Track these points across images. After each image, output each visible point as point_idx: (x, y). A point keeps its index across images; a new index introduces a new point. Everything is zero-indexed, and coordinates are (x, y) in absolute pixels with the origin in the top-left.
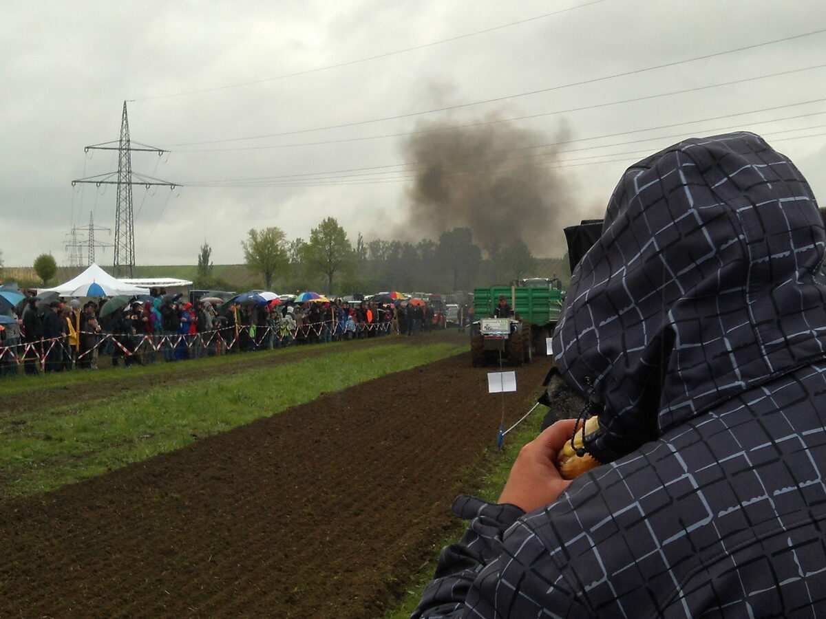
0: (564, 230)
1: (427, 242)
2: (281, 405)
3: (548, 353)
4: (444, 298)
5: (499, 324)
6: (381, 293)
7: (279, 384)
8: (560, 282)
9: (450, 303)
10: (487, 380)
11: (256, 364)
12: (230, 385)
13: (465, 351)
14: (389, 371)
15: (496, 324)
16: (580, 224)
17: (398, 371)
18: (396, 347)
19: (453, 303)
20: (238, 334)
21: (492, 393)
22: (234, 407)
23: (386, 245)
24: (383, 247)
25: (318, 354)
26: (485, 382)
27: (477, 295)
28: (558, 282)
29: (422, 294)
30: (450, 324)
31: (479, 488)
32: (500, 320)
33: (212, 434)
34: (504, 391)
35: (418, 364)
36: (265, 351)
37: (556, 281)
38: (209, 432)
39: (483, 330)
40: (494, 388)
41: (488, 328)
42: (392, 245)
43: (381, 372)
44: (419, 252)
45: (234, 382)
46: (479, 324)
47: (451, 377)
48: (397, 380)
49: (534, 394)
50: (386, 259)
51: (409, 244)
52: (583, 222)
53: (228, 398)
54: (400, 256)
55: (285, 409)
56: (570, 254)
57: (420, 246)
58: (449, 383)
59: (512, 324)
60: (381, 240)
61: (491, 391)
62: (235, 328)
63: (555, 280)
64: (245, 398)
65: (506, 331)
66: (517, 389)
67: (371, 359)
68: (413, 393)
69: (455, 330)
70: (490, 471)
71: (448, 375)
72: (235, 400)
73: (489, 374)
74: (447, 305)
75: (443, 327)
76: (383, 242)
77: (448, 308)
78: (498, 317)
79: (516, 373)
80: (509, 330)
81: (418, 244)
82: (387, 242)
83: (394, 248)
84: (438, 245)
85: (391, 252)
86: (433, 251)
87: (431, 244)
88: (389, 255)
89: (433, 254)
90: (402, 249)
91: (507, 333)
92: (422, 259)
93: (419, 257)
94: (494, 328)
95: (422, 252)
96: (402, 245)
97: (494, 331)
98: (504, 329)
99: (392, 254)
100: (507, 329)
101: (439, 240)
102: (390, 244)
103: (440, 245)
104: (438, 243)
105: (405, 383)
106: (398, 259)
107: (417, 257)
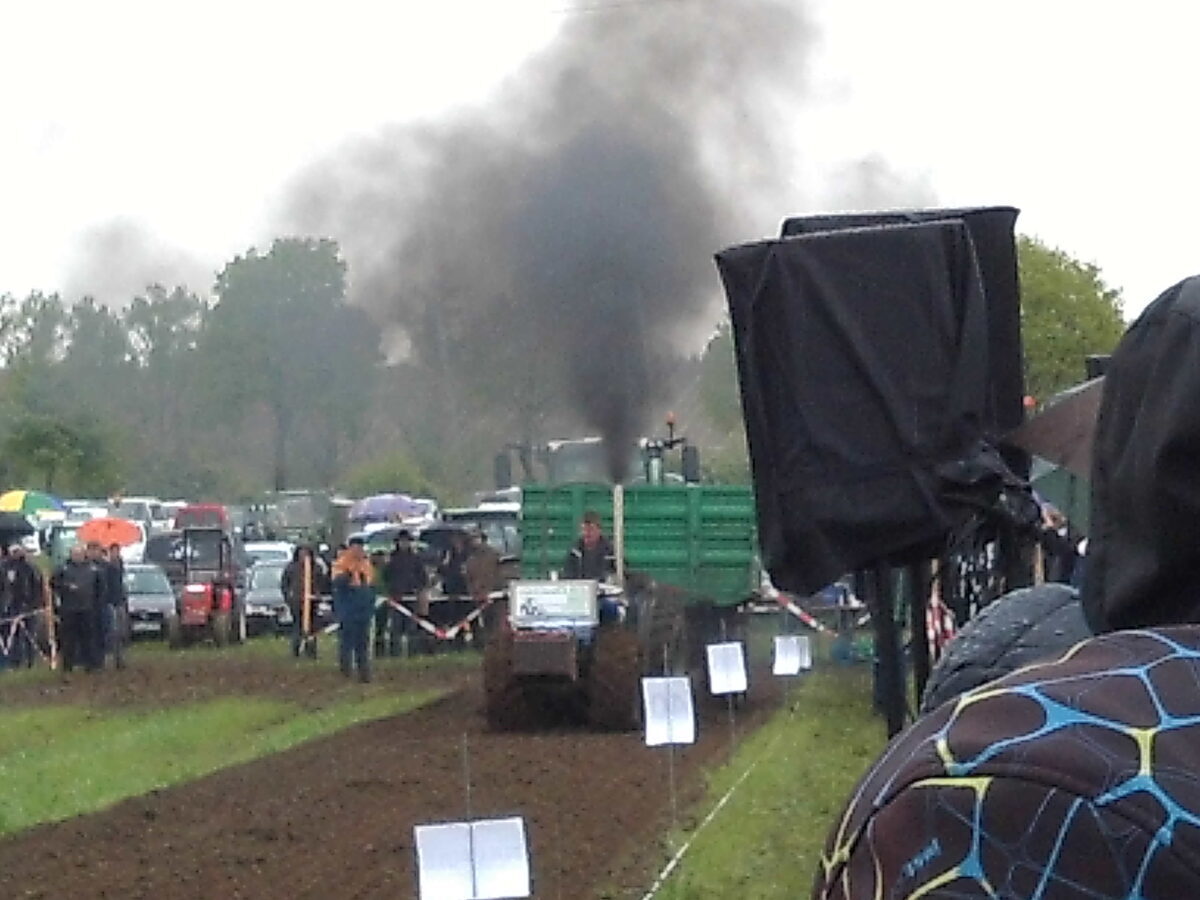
0: (719, 259)
1: (169, 294)
4: (234, 520)
5: (564, 599)
8: (695, 450)
9: (257, 539)
13: (321, 731)
15: (554, 598)
16: (777, 235)
17: (55, 818)
18: (50, 716)
19: (271, 537)
27: (530, 508)
28: (685, 450)
29: (149, 502)
30: (260, 625)
32: (569, 586)
35: (139, 788)
37: (678, 447)
39: (517, 616)
41: (530, 610)
42: (26, 310)
44: (136, 339)
46: (506, 598)
47: (270, 838)
48: (53, 856)
51: (96, 307)
52: (790, 226)
54: (59, 353)
57: (140, 313)
58: (260, 861)
59: (602, 597)
63: (670, 445)
65: (583, 618)
66: (532, 886)
69: (281, 645)
71: (257, 831)
73: (419, 830)
74: (249, 547)
75: (235, 638)
77: (250, 561)
78: (560, 578)
79: (526, 825)
80: (595, 616)
81: (133, 306)
82: (7, 300)
83: (35, 320)
84: (211, 307)
85: (23, 336)
86: (194, 333)
87: (182, 303)
88: (14, 350)
89: (193, 345)
90: (68, 324)
91: (588, 623)
92: (147, 365)
93: (134, 358)
94: (550, 610)
95: (147, 338)
96: (69, 311)
97: (549, 618)
98: (579, 611)
99: (28, 344)
100: (587, 612)
101: (217, 288)
102: (18, 308)
103: (217, 307)
104: (214, 300)
105: (83, 865)
106: (50, 365)
107: (128, 358)
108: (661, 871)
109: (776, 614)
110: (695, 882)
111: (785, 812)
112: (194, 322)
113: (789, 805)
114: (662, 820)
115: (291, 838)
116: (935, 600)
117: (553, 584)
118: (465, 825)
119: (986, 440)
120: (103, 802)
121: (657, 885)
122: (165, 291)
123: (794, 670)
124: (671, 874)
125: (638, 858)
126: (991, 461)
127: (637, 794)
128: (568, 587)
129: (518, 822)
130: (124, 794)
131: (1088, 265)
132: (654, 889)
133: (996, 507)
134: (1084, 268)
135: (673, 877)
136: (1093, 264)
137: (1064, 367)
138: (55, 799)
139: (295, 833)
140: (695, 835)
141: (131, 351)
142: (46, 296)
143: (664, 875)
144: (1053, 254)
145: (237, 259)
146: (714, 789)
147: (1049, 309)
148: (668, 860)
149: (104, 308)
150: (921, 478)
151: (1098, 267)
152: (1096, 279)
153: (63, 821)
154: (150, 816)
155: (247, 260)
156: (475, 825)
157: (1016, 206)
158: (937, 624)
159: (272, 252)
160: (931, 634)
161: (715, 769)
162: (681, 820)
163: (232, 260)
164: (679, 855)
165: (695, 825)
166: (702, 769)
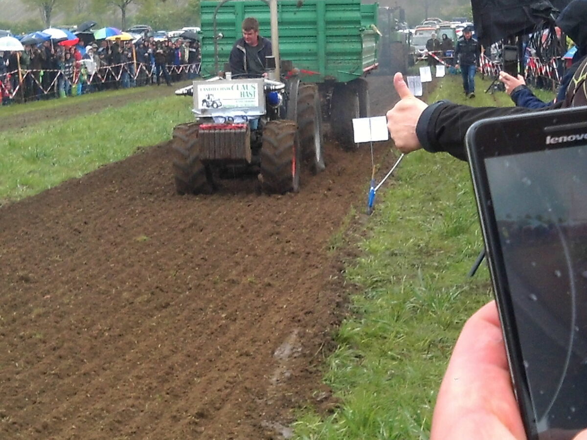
2: (90, 163)
7: (81, 138)
11: (48, 116)
12: (23, 141)
15: (229, 94)
20: (21, 81)
22: (32, 167)
25: (119, 102)
31: (356, 256)
33: (13, 199)
36: (56, 100)
38: (9, 197)
41: (210, 104)
45: (26, 136)
53: (23, 156)
55: (96, 168)
59: (268, 90)
62: (18, 73)
64: (45, 155)
65: (253, 108)
70: (364, 234)
72: (34, 158)
78: (234, 77)
80: (263, 108)
91: (258, 113)
94: (225, 104)
97: (225, 109)
98: (250, 104)
100: (256, 104)
116: (482, 54)
117: (228, 82)
128: (240, 85)
158: (483, 61)
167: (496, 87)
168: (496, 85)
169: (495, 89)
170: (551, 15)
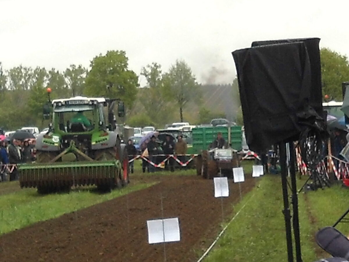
0: (233, 53)
1: (77, 67)
3: (217, 194)
5: (226, 153)
6: (24, 129)
10: (147, 228)
14: (34, 220)
15: (224, 153)
17: (44, 220)
21: (153, 244)
23: (29, 72)
24: (26, 75)
26: (144, 230)
32: (226, 150)
34: (166, 241)
35: (68, 211)
39: (216, 156)
40: (154, 238)
41: (219, 155)
42: (35, 72)
43: (24, 222)
44: (67, 80)
46: (213, 152)
47: (106, 225)
48: (43, 231)
49: (200, 242)
50: (29, 88)
51: (56, 71)
52: (254, 44)
54: (45, 85)
56: (239, 81)
57: (68, 73)
58: (103, 232)
59: (233, 152)
60: (23, 66)
61: (150, 242)
66: (181, 238)
67: (12, 206)
68: (62, 245)
71: (102, 223)
73: (148, 222)
76: (25, 69)
79: (179, 219)
80: (232, 156)
81: (66, 71)
82: (30, 69)
83: (38, 75)
84: (89, 71)
85: (35, 80)
86: (84, 79)
87: (80, 70)
88: (32, 84)
89: (84, 82)
90: (48, 76)
91: (231, 158)
92: (71, 88)
93: (67, 86)
95: (70, 80)
96: (48, 72)
98: (229, 155)
99: (36, 82)
101: (91, 66)
102: (33, 71)
103: (91, 71)
104: (90, 69)
105: (52, 234)
106: (43, 88)
107: (65, 86)
108: (219, 234)
109: (253, 159)
110: (229, 237)
111: (255, 216)
112: (84, 75)
113: (256, 214)
114: (220, 219)
115: (112, 225)
118: (162, 220)
119: (311, 106)
120: (58, 215)
121: (218, 238)
122: (75, 66)
123: (258, 175)
124: (222, 234)
125: (212, 230)
126: (312, 112)
127: (212, 212)
129: (177, 219)
130: (64, 213)
131: (343, 56)
132: (217, 239)
133: (313, 125)
134: (343, 57)
135: (222, 236)
136: (345, 56)
137: (337, 87)
138: (44, 215)
139: (113, 223)
140: (229, 224)
141: (66, 84)
142: (41, 68)
143: (220, 235)
144: (333, 53)
145: (97, 56)
146: (235, 210)
147: (332, 69)
148: (221, 231)
149: (58, 72)
150: (292, 117)
151: (347, 57)
152: (346, 61)
153: (46, 221)
154: (72, 219)
155: (99, 57)
156: (164, 220)
157: (320, 38)
159: (107, 55)
160: (298, 165)
161: (235, 204)
162: (225, 219)
163: (95, 57)
164: (224, 229)
165: (229, 220)
166: (232, 204)
167: (309, 187)
168: (308, 185)
169: (308, 189)
170: (316, 123)
